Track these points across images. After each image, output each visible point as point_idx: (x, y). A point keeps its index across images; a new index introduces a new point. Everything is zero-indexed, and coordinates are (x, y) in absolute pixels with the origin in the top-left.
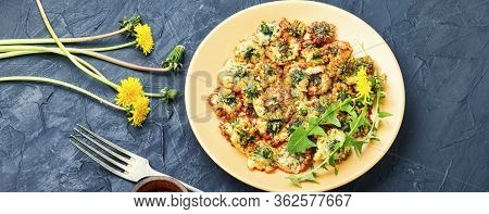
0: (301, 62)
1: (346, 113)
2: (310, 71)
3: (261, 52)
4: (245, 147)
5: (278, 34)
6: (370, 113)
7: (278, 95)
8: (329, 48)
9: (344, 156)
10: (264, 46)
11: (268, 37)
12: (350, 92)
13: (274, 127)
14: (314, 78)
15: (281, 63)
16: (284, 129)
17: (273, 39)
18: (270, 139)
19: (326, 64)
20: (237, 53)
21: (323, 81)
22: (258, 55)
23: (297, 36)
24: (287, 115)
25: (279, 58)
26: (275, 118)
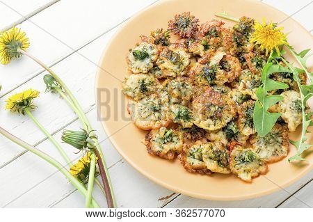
3: (152, 78)
5: (155, 51)
8: (206, 34)
10: (150, 72)
15: (182, 73)
18: (236, 144)
22: (151, 83)
25: (178, 70)
26: (227, 121)
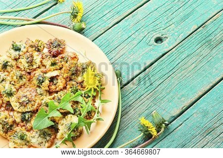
0: (43, 69)
1: (77, 102)
6: (95, 102)
8: (62, 58)
9: (78, 134)
12: (79, 88)
13: (27, 117)
18: (24, 126)
19: (61, 69)
21: (59, 81)
23: (39, 51)
24: (35, 107)
25: (27, 67)
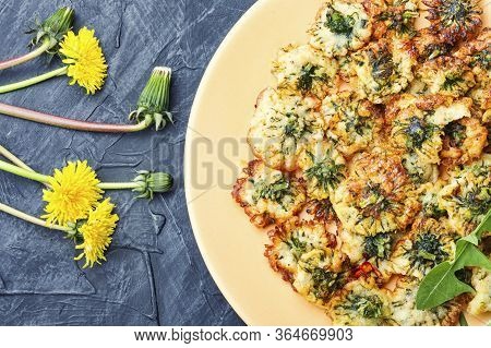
2: (440, 118)
3: (331, 72)
4: (326, 300)
5: (365, 33)
7: (380, 179)
10: (336, 58)
11: (342, 39)
14: (452, 130)
15: (378, 101)
16: (400, 251)
17: (355, 44)
20: (281, 79)
22: (325, 79)
26: (380, 230)
